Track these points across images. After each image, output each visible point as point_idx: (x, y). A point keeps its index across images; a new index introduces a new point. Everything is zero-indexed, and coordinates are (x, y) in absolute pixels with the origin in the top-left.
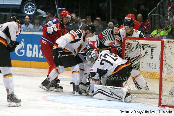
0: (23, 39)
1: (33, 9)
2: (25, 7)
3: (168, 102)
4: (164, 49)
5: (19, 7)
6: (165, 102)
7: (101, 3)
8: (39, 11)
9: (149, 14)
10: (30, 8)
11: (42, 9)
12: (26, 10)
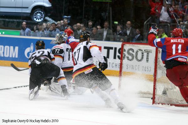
0: (32, 43)
1: (42, 16)
2: (34, 15)
3: (161, 100)
4: (158, 53)
5: (29, 14)
6: (159, 100)
7: (102, 12)
8: (47, 18)
9: (145, 23)
10: (39, 16)
11: (50, 17)
12: (35, 18)
